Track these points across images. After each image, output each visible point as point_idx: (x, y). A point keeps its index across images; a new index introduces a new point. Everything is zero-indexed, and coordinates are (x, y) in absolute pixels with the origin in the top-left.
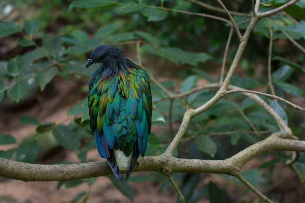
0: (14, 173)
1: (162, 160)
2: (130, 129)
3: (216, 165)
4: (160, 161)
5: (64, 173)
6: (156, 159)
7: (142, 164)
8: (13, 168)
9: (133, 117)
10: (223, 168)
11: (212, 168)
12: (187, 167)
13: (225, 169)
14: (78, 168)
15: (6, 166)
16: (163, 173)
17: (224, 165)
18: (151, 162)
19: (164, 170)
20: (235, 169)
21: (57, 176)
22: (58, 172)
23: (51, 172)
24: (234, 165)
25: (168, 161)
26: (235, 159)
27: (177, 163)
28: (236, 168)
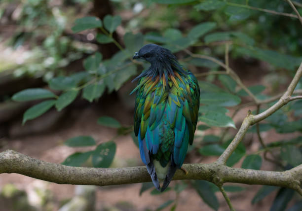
0: (46, 174)
1: (213, 169)
2: (166, 139)
3: (273, 177)
4: (210, 170)
5: (102, 177)
6: (205, 167)
7: (189, 172)
8: (44, 169)
9: (172, 126)
10: (280, 180)
11: (268, 180)
12: (240, 177)
13: (282, 181)
14: (117, 173)
15: (37, 166)
16: (214, 183)
17: (282, 176)
18: (200, 170)
19: (214, 180)
20: (294, 182)
21: (93, 180)
22: (94, 175)
23: (87, 176)
24: (293, 178)
25: (219, 170)
26: (296, 171)
27: (229, 172)
28: (296, 180)
